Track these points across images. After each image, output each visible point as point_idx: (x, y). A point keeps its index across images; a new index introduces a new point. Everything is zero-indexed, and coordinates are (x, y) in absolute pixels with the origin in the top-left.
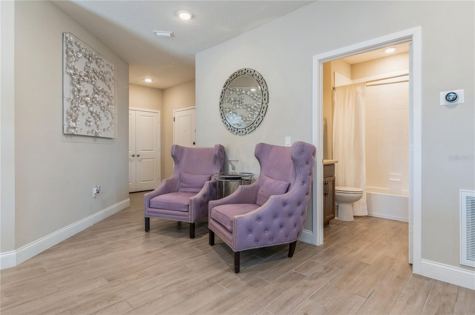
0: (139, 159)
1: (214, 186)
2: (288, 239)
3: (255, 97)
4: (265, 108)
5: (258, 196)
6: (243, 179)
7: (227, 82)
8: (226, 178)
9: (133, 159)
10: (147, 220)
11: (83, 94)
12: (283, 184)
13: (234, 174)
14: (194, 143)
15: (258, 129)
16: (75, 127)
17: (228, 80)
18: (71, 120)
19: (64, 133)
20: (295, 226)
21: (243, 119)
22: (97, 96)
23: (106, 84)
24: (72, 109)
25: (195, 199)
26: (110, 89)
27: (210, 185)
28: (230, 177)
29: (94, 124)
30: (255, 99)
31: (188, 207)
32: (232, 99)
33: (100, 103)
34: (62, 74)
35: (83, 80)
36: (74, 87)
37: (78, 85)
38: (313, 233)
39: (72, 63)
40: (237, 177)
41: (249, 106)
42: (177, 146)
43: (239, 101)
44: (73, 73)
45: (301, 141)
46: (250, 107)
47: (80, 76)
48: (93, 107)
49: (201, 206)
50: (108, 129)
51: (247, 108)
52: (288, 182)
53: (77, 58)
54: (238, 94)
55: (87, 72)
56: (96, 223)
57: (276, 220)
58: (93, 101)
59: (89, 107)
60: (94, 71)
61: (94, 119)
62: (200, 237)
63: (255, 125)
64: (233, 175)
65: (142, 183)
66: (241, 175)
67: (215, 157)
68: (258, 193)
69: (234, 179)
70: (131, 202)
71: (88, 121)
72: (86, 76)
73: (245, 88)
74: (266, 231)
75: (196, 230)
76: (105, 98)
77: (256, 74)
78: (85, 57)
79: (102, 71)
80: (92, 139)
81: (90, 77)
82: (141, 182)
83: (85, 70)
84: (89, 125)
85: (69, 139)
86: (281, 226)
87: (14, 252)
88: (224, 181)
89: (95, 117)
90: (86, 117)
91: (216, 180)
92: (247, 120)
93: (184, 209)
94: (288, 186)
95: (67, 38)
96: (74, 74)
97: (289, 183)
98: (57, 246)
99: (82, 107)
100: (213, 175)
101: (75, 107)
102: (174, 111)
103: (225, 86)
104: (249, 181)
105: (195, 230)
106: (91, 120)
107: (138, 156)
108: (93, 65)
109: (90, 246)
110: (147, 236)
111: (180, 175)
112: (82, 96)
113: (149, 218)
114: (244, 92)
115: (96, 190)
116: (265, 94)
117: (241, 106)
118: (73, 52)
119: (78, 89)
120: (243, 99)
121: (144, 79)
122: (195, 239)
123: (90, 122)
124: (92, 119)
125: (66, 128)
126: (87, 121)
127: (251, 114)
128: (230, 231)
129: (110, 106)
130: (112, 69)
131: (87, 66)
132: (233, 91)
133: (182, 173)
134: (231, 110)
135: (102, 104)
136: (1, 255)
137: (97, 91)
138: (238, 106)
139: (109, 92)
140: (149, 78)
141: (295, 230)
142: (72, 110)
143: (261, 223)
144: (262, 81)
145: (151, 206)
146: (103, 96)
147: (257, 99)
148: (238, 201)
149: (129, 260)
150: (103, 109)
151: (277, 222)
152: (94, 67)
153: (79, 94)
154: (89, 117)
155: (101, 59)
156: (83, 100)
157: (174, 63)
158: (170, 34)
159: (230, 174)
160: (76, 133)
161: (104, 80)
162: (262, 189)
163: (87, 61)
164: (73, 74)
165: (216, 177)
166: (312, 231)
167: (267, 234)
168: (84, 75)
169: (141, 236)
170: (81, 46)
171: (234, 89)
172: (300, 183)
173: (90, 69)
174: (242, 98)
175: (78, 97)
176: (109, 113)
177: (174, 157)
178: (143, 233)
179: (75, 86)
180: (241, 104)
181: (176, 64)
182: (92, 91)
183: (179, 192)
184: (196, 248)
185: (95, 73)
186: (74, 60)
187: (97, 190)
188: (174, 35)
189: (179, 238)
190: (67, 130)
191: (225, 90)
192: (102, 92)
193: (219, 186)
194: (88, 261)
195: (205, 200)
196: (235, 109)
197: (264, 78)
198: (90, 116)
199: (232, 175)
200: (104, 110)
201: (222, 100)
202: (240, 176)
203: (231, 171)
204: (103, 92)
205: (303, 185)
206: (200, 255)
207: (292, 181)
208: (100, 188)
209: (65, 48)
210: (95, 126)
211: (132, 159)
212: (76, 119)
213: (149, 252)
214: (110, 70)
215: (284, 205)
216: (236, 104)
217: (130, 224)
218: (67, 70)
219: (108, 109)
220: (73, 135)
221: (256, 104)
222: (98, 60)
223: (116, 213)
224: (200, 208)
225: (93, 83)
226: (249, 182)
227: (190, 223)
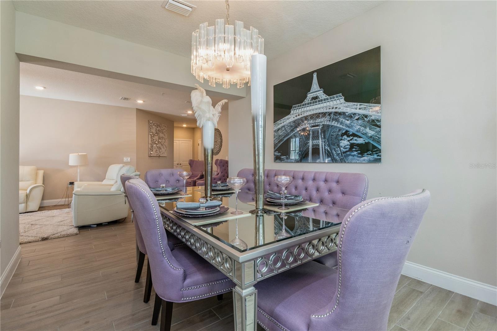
16: (152, 154)
18: (151, 151)
19: (149, 156)
22: (160, 140)
24: (151, 147)
33: (161, 142)
34: (148, 135)
35: (155, 135)
36: (152, 139)
39: (151, 130)
44: (152, 134)
50: (164, 153)
53: (153, 128)
58: (158, 143)
59: (157, 145)
61: (159, 149)
78: (156, 127)
79: (162, 130)
80: (158, 158)
83: (155, 132)
84: (157, 152)
85: (150, 158)
95: (149, 122)
99: (155, 145)
102: (199, 140)
107: (180, 164)
108: (159, 128)
112: (155, 141)
118: (152, 126)
121: (182, 125)
125: (149, 154)
126: (156, 150)
129: (165, 143)
137: (160, 138)
139: (165, 137)
140: (185, 125)
146: (162, 140)
156: (155, 143)
160: (152, 156)
161: (163, 133)
170: (155, 123)
173: (157, 130)
175: (153, 142)
176: (165, 146)
182: (158, 139)
185: (159, 131)
192: (162, 138)
200: (163, 145)
209: (149, 126)
210: (159, 152)
211: (177, 166)
212: (153, 150)
214: (165, 128)
218: (150, 133)
222: (160, 126)
225: (159, 135)
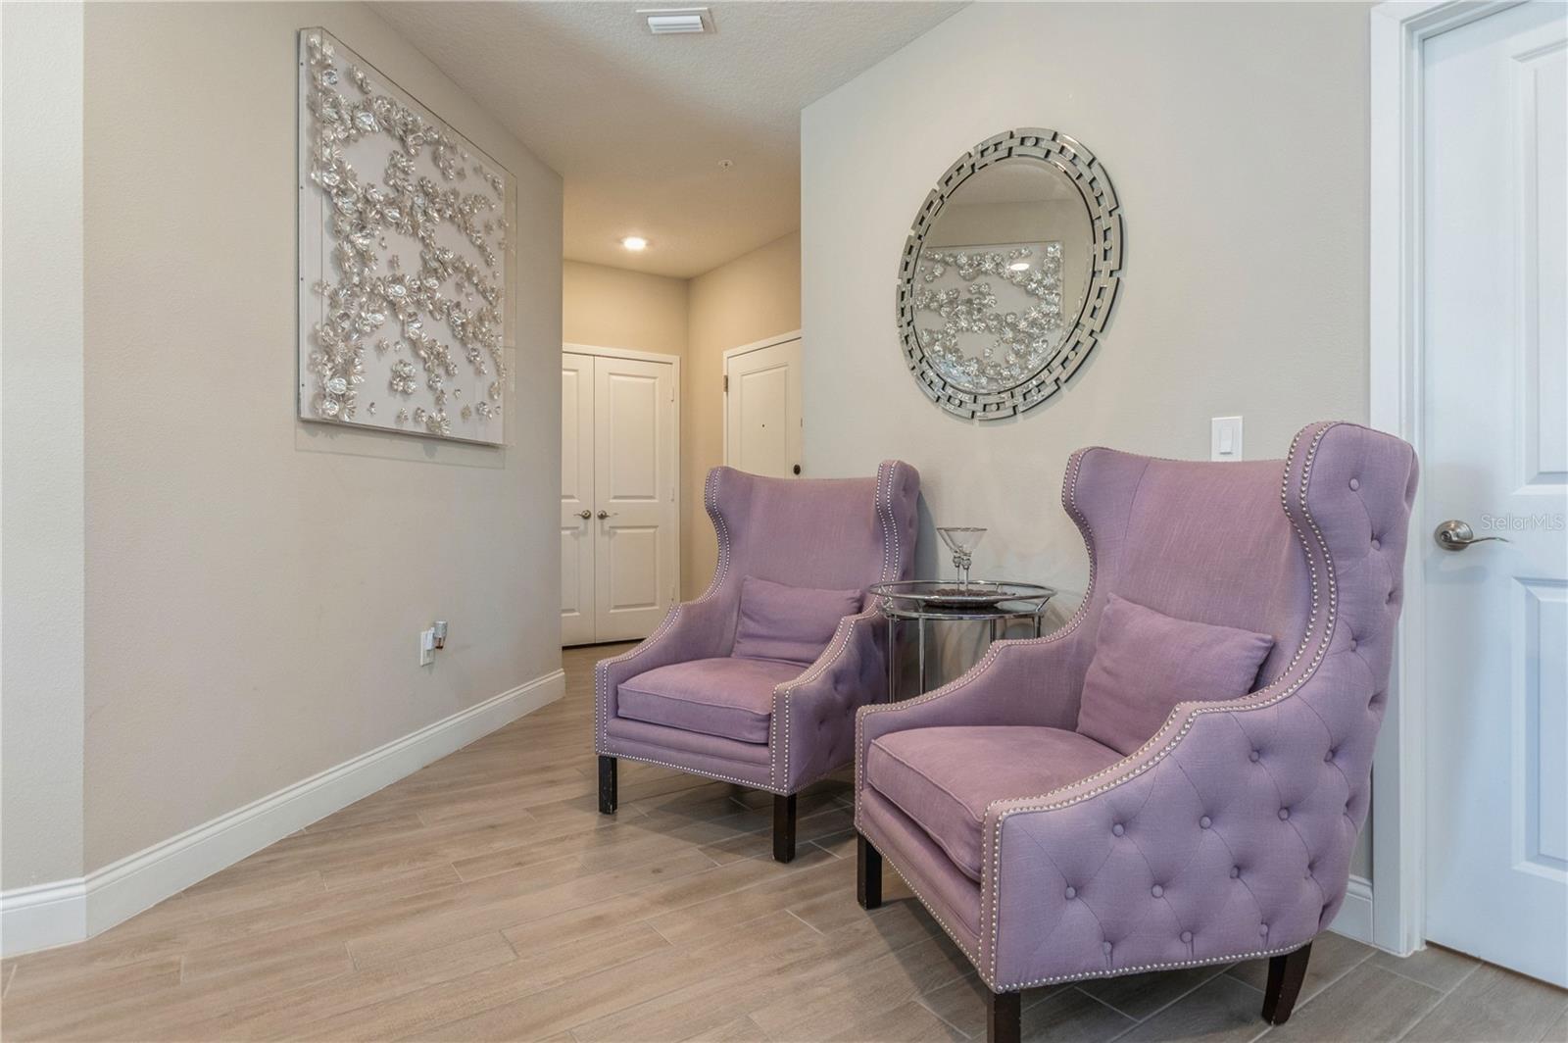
0: (606, 528)
1: (875, 635)
2: (1275, 937)
3: (1034, 286)
4: (1107, 295)
5: (1085, 692)
6: (1008, 612)
7: (932, 203)
8: (930, 606)
9: (586, 528)
10: (608, 768)
11: (379, 269)
12: (1239, 646)
13: (963, 588)
14: (797, 470)
15: (1070, 390)
16: (343, 395)
17: (935, 195)
18: (330, 365)
19: (302, 416)
20: (1311, 866)
21: (983, 373)
22: (435, 281)
23: (473, 243)
24: (331, 324)
25: (795, 691)
26: (488, 263)
27: (859, 632)
28: (948, 602)
29: (426, 387)
30: (1032, 293)
31: (765, 725)
32: (943, 296)
33: (448, 309)
34: (292, 190)
35: (378, 217)
36: (340, 242)
37: (359, 235)
38: (1372, 888)
39: (334, 147)
40: (977, 602)
41: (1009, 320)
42: (728, 473)
43: (969, 302)
44: (337, 186)
45: (1346, 420)
46: (1014, 327)
47: (367, 201)
48: (419, 325)
49: (822, 722)
50: (478, 410)
51: (1000, 331)
52: (1262, 635)
53: (354, 132)
54: (964, 278)
55: (398, 191)
56: (432, 760)
57: (1210, 836)
58: (418, 303)
59: (403, 323)
60: (422, 186)
61: (425, 369)
62: (818, 859)
63: (1058, 371)
64: (961, 593)
65: (613, 614)
66: (995, 593)
67: (882, 514)
68: (1088, 678)
69: (964, 608)
70: (570, 683)
71: (400, 376)
72: (391, 203)
73: (993, 251)
74: (1158, 890)
75: (801, 821)
76: (467, 295)
77: (1063, 148)
78: (389, 131)
79: (455, 193)
80: (418, 446)
81: (408, 210)
82: (612, 611)
83: (386, 183)
84: (404, 392)
85: (322, 440)
86: (1240, 868)
87: (79, 884)
88: (922, 616)
89: (430, 364)
90: (391, 358)
91: (884, 610)
92: (1001, 374)
93: (751, 733)
94: (1262, 654)
95: (311, 49)
96: (343, 193)
97: (1269, 637)
98: (267, 858)
99: (374, 319)
100: (874, 590)
101: (346, 316)
102: (726, 354)
103: (923, 218)
104: (1033, 618)
105: (797, 822)
106: (410, 371)
107: (602, 517)
108: (421, 166)
109: (379, 866)
110: (606, 836)
111: (739, 589)
112: (375, 279)
113: (614, 760)
114: (988, 266)
115: (430, 637)
116: (1105, 232)
117: (975, 321)
118: (335, 105)
119: (358, 252)
120: (983, 295)
121: (620, 241)
122: (797, 867)
123: (406, 379)
124: (415, 369)
125: (311, 399)
126: (397, 374)
127: (1017, 353)
128: (968, 874)
129: (487, 323)
130: (495, 188)
131: (395, 166)
132: (947, 263)
133: (745, 580)
134: (938, 340)
135: (455, 314)
136: (4, 898)
137: (435, 264)
138: (964, 324)
139: (484, 271)
140: (636, 236)
141: (1311, 893)
142: (335, 330)
143: (1130, 848)
144: (1096, 170)
145: (621, 712)
146: (459, 287)
147: (1041, 291)
148: (988, 712)
149: (512, 956)
150: (463, 335)
151: (1214, 844)
152: (423, 175)
153: (363, 271)
154: (401, 362)
155: (452, 148)
156: (379, 294)
157: (721, 163)
158: (697, 19)
159: (947, 587)
160: (346, 419)
161: (465, 228)
162: (1107, 663)
163: (396, 146)
164: (335, 191)
165: (885, 600)
166: (1371, 877)
167: (1163, 907)
168: (382, 198)
169: (579, 835)
170: (375, 88)
171: (950, 255)
172: (1341, 638)
173: (409, 178)
174: (982, 289)
175: (356, 280)
176: (484, 352)
177: (716, 515)
178: (592, 819)
179: (347, 238)
180: (976, 313)
181: (730, 163)
182: (418, 265)
183: (733, 655)
184: (799, 914)
185: (427, 194)
186: (342, 136)
187: (434, 638)
188: (716, 20)
189: (731, 856)
190: (313, 408)
191: (920, 237)
192: (456, 269)
193: (899, 636)
194: (352, 944)
195: (839, 698)
196: (954, 336)
197: (1099, 159)
198: (407, 355)
199: (953, 593)
200: (462, 339)
201: (909, 281)
202: (988, 598)
203: (947, 574)
204: (461, 271)
205: (1354, 651)
206: (816, 960)
207: (1286, 628)
208: (445, 633)
209: (305, 90)
210: (430, 398)
211: (582, 528)
212: (349, 363)
213: (597, 922)
214: (486, 190)
215: (1255, 756)
216: (956, 314)
217: (549, 776)
218: (313, 175)
219: (480, 336)
220: (334, 425)
221: (1039, 312)
222: (438, 149)
223: (512, 723)
224: (820, 729)
225: (421, 233)
226: (1032, 624)
227: (778, 797)
